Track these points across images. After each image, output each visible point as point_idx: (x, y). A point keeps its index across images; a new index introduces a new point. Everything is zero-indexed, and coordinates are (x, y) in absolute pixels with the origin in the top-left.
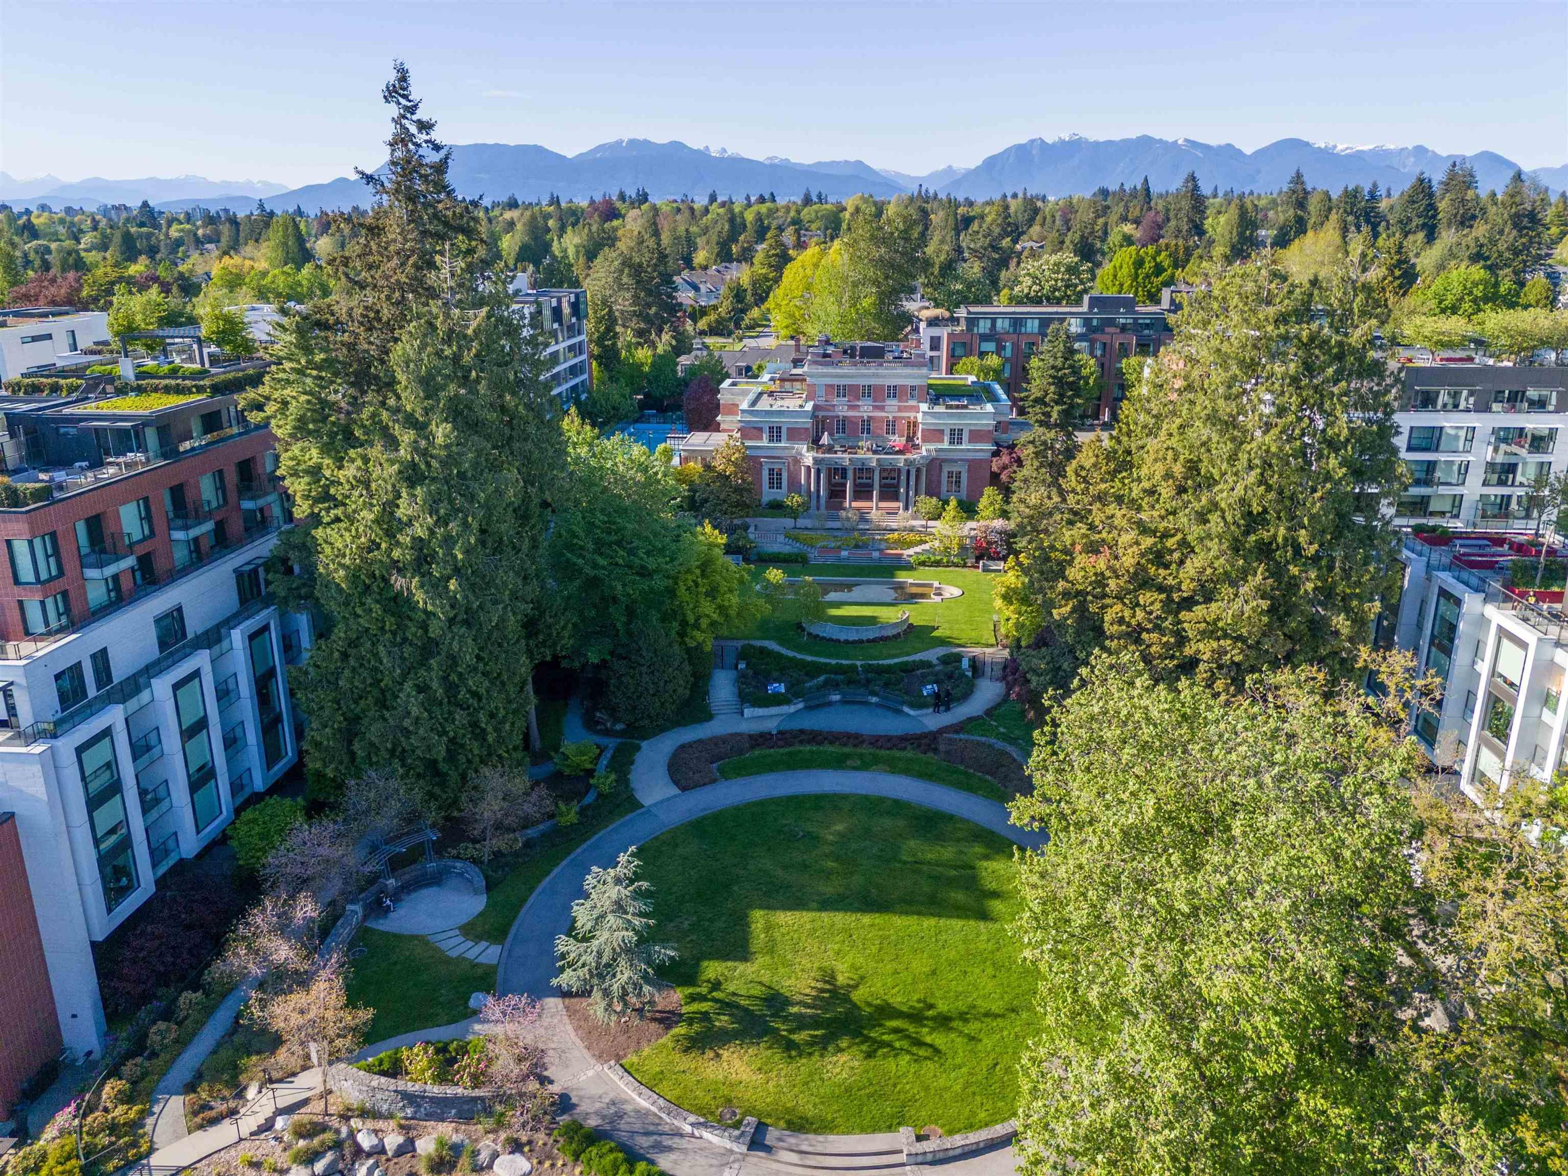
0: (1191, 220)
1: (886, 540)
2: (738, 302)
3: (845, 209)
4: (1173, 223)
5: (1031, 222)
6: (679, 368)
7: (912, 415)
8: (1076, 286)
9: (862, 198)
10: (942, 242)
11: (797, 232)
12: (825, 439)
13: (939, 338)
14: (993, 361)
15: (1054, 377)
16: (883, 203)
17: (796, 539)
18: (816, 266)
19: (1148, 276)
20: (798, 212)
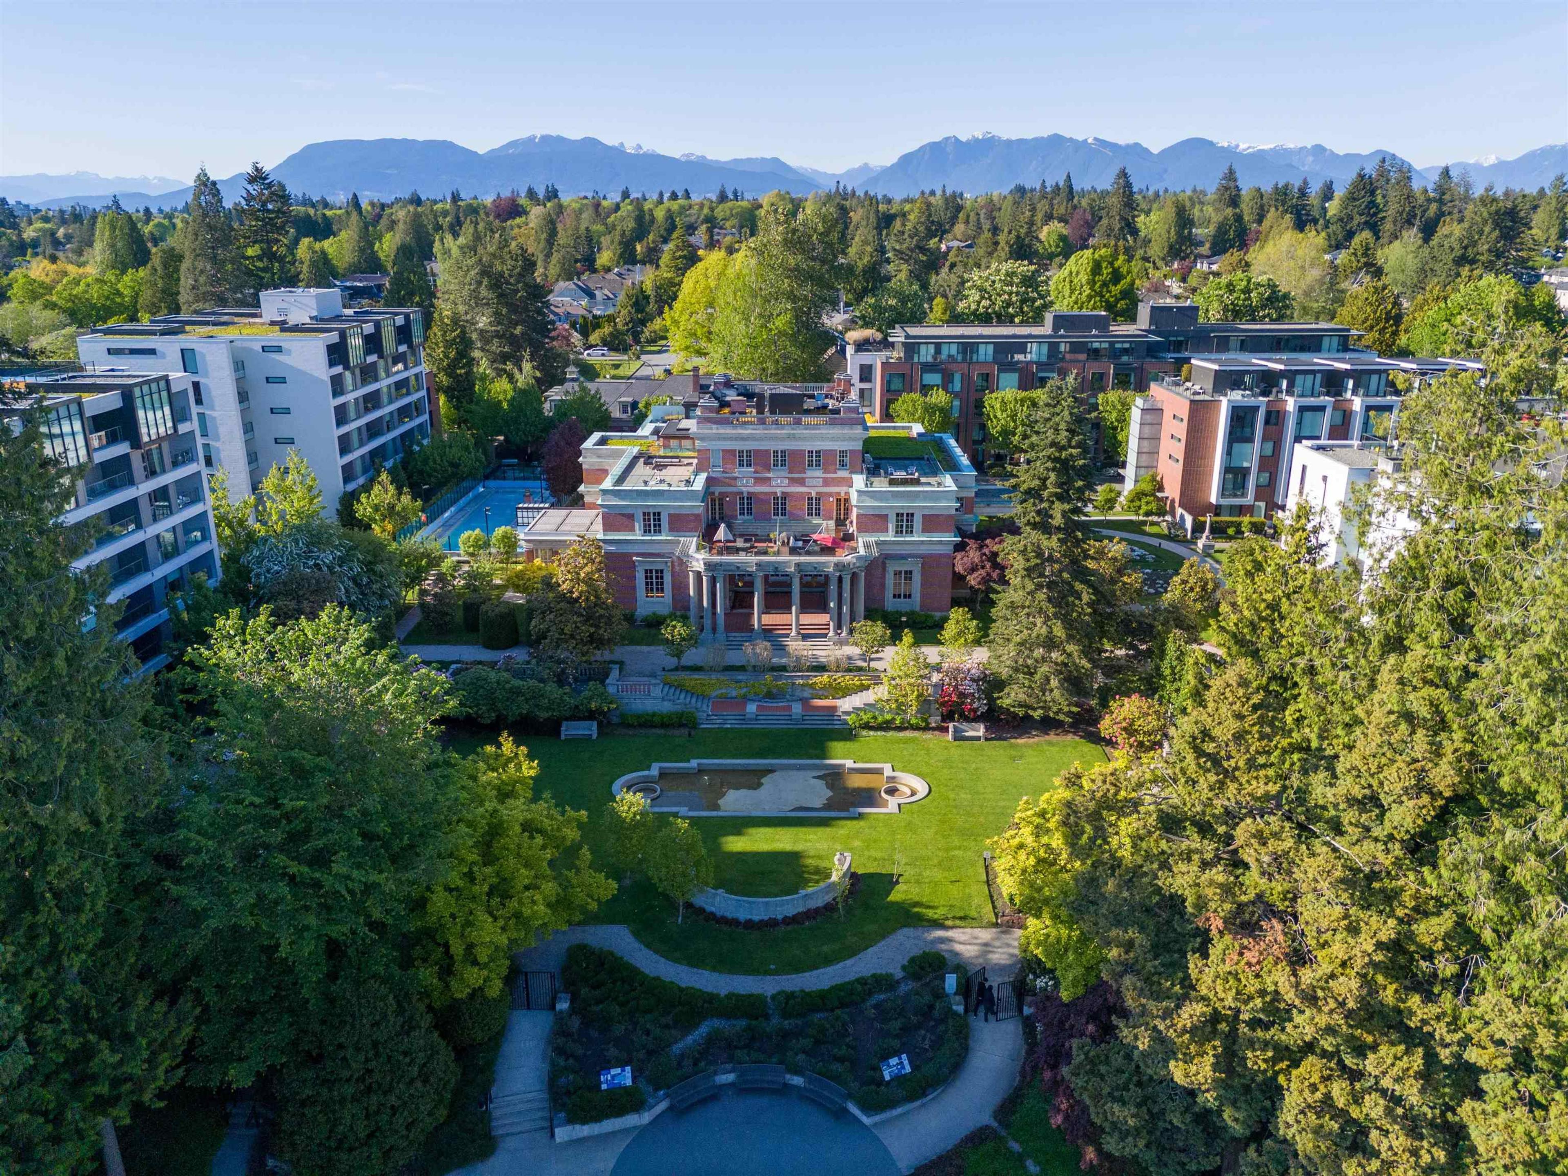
0: (1123, 218)
1: (812, 686)
2: (638, 311)
3: (761, 206)
4: (1105, 221)
5: (953, 220)
6: (547, 406)
7: (842, 490)
8: (1034, 300)
9: (779, 195)
10: (865, 242)
11: (710, 231)
12: (721, 533)
13: (870, 366)
14: (939, 397)
15: (1056, 460)
16: (801, 200)
17: (680, 687)
18: (721, 275)
19: (1105, 284)
20: (712, 209)
